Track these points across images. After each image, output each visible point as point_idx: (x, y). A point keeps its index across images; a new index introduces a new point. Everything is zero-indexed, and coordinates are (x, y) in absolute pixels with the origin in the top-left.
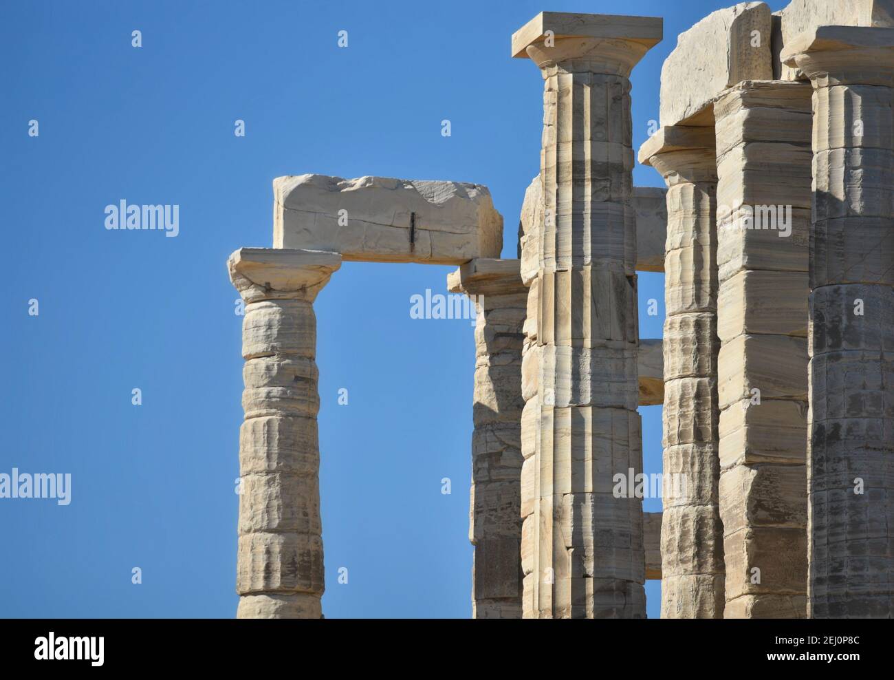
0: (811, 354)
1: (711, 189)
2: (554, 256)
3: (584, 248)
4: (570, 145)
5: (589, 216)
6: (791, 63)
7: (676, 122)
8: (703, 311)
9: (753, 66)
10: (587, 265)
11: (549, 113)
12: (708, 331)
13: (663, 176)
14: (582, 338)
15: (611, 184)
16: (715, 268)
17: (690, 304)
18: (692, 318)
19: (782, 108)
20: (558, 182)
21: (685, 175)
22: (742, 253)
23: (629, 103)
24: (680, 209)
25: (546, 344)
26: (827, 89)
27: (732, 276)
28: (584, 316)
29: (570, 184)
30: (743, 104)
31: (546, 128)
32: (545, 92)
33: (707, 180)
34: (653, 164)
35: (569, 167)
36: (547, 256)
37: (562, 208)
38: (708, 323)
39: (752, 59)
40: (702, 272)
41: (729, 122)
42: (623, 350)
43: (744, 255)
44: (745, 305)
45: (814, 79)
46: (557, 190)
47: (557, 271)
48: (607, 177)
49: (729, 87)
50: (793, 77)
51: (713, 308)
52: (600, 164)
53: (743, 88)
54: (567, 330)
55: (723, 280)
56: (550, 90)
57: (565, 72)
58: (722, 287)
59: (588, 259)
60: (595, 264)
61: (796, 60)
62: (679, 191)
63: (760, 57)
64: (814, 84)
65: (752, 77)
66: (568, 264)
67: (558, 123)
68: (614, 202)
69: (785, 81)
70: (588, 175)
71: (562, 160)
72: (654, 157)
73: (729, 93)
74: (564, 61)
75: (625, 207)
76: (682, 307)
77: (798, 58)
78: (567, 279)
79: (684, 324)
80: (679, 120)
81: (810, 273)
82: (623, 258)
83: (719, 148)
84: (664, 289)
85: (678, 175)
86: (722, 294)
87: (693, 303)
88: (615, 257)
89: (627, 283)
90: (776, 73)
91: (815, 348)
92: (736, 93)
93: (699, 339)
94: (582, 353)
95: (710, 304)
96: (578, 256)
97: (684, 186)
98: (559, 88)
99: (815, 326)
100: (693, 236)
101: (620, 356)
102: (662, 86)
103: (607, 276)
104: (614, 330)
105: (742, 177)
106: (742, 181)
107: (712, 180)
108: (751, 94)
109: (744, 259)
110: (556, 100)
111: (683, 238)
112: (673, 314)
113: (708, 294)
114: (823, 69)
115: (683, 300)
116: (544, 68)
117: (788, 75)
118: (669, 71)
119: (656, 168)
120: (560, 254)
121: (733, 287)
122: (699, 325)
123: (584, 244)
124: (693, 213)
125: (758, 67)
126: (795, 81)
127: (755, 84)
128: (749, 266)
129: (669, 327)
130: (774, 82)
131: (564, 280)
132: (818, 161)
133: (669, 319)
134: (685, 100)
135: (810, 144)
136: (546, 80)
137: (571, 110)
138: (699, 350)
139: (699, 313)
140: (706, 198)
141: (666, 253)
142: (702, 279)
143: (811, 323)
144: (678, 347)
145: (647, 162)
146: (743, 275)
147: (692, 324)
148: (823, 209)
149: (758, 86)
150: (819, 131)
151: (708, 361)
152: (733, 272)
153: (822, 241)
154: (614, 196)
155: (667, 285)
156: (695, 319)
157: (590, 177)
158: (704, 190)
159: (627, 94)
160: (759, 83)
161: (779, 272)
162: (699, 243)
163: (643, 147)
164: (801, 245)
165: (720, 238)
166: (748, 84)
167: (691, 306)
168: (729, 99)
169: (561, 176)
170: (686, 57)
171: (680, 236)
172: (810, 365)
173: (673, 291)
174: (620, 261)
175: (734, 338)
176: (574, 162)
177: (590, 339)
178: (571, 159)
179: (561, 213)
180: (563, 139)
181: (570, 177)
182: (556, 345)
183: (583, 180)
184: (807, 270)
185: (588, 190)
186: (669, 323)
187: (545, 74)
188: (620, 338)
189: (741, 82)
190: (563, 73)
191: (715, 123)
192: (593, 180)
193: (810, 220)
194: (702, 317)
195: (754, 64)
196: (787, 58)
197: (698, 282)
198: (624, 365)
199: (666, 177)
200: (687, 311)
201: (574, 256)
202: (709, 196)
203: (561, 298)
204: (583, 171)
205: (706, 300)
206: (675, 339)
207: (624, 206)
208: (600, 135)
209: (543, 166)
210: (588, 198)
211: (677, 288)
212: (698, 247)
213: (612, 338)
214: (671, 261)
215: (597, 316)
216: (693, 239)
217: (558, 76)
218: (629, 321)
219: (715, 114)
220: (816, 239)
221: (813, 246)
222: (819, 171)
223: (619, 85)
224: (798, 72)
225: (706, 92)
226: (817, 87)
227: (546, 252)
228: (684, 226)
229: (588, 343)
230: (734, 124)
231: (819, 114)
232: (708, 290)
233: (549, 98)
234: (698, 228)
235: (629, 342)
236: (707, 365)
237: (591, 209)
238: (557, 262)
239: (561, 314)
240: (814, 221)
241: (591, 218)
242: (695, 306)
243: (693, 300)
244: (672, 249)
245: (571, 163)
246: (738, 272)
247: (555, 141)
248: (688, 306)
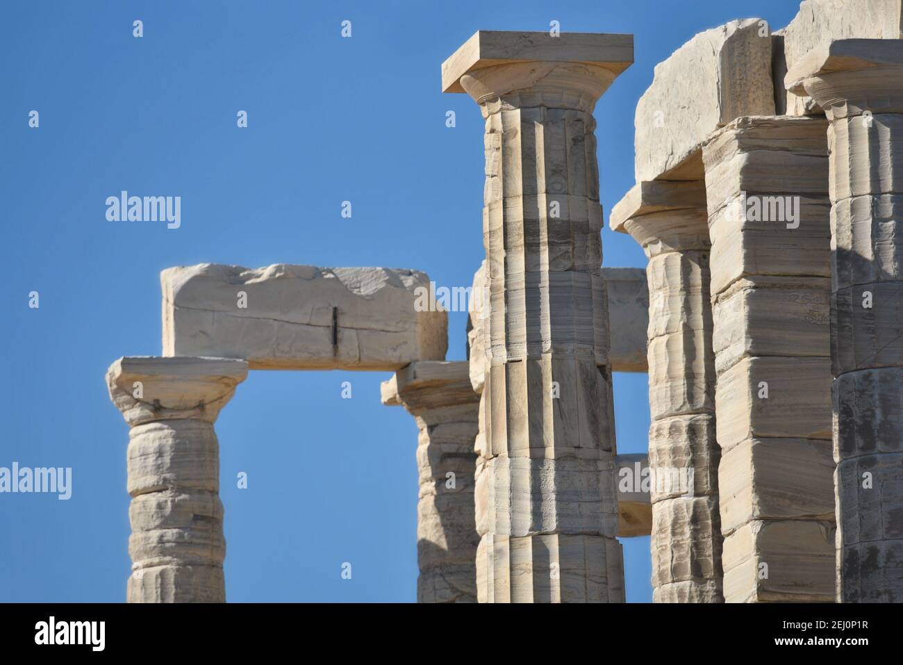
0: (837, 459)
1: (702, 259)
2: (503, 342)
3: (541, 332)
4: (521, 200)
5: (547, 290)
6: (799, 90)
7: (655, 176)
8: (698, 412)
9: (751, 99)
10: (547, 352)
11: (492, 160)
12: (705, 438)
13: (642, 245)
14: (543, 447)
15: (573, 249)
16: (710, 356)
17: (682, 404)
18: (684, 421)
19: (788, 150)
20: (506, 247)
21: (669, 242)
22: (744, 335)
23: (593, 145)
24: (664, 286)
25: (497, 456)
26: (846, 120)
27: (732, 366)
28: (545, 418)
29: (522, 249)
30: (739, 147)
31: (488, 180)
32: (486, 135)
33: (697, 247)
34: (629, 231)
35: (519, 229)
36: (495, 343)
37: (512, 281)
38: (705, 428)
39: (749, 92)
40: (694, 363)
41: (721, 172)
42: (596, 460)
43: (747, 338)
44: (751, 402)
45: (829, 108)
46: (505, 258)
47: (509, 361)
48: (568, 240)
49: (720, 126)
50: (802, 111)
51: (710, 408)
52: (559, 223)
53: (739, 126)
54: (523, 437)
55: (722, 371)
56: (493, 131)
57: (514, 108)
58: (720, 380)
59: (547, 345)
60: (556, 351)
61: (805, 85)
62: (663, 263)
63: (758, 88)
64: (830, 115)
65: (750, 113)
66: (522, 352)
67: (504, 172)
68: (578, 271)
69: (792, 117)
70: (544, 237)
71: (510, 220)
72: (629, 221)
73: (721, 133)
74: (509, 93)
75: (594, 279)
76: (671, 408)
77: (807, 83)
78: (521, 372)
79: (674, 429)
80: (659, 173)
81: (833, 357)
82: (591, 342)
83: (711, 204)
84: (648, 386)
85: (660, 242)
86: (721, 388)
87: (684, 403)
88: (582, 342)
89: (599, 374)
90: (780, 107)
91: (841, 451)
92: (730, 133)
93: (694, 448)
94: (543, 465)
95: (706, 403)
96: (534, 341)
97: (669, 256)
98: (504, 128)
99: (841, 423)
100: (682, 319)
101: (592, 468)
102: (636, 131)
103: (573, 365)
104: (583, 435)
105: (741, 239)
106: (741, 245)
107: (704, 247)
108: (748, 134)
109: (746, 343)
110: (500, 144)
111: (669, 321)
112: (660, 418)
113: (703, 391)
114: (840, 95)
115: (671, 400)
116: (483, 104)
117: (796, 107)
118: (645, 112)
119: (632, 235)
120: (512, 340)
121: (734, 379)
122: (693, 430)
123: (542, 327)
124: (681, 290)
125: (757, 101)
126: (805, 115)
127: (754, 121)
128: (753, 351)
129: (655, 434)
130: (777, 118)
131: (518, 372)
132: (838, 213)
133: (655, 425)
134: (666, 147)
135: (827, 195)
136: (486, 119)
137: (520, 156)
138: (694, 463)
139: (693, 416)
140: (697, 270)
141: (649, 341)
142: (695, 372)
143: (835, 419)
144: (667, 459)
145: (621, 228)
146: (747, 362)
147: (684, 430)
148: (847, 273)
149: (757, 124)
150: (837, 175)
151: (706, 476)
152: (734, 361)
153: (847, 314)
154: (578, 263)
155: (651, 381)
156: (688, 423)
157: (546, 240)
158: (693, 260)
159: (590, 134)
160: (759, 120)
161: (792, 359)
162: (689, 327)
163: (615, 210)
164: (819, 323)
165: (715, 319)
166: (745, 121)
167: (682, 406)
168: (720, 143)
169: (509, 240)
170: (666, 92)
171: (666, 319)
172: (836, 470)
173: (659, 389)
174: (589, 346)
175: (738, 444)
176: (525, 221)
177: (553, 448)
178: (521, 218)
179: (512, 288)
180: (510, 193)
181: (522, 241)
182: (509, 457)
183: (538, 245)
184: (829, 355)
185: (545, 256)
186: (655, 428)
187: (485, 111)
188: (592, 445)
189: (737, 119)
190: (508, 109)
191: (704, 174)
192: (550, 244)
193: (829, 292)
194: (697, 421)
195: (752, 96)
196: (794, 84)
197: (690, 376)
198: (598, 480)
199: (646, 246)
200: (678, 413)
201: (529, 342)
202: (701, 268)
203: (515, 396)
204: (537, 233)
205: (701, 399)
206: (663, 450)
207: (592, 276)
208: (558, 186)
209: (486, 228)
210: (545, 267)
211: (664, 385)
212: (689, 332)
213: (581, 446)
214: (655, 351)
215: (562, 419)
216: (682, 322)
217: (502, 113)
218: (603, 423)
219: (704, 161)
220: (840, 312)
221: (835, 321)
222: (839, 225)
223: (580, 123)
224: (808, 104)
225: (692, 136)
226: (832, 119)
227: (494, 338)
228: (670, 307)
229: (550, 452)
230: (728, 173)
231: (837, 153)
232: (703, 386)
233: (491, 142)
234: (688, 308)
235: (604, 450)
236: (705, 480)
237: (549, 281)
238: (508, 350)
239: (515, 416)
240: (836, 288)
241: (549, 292)
242: (688, 406)
243: (684, 399)
244: (657, 336)
245: (522, 223)
246: (740, 359)
247: (500, 196)
248: (678, 407)
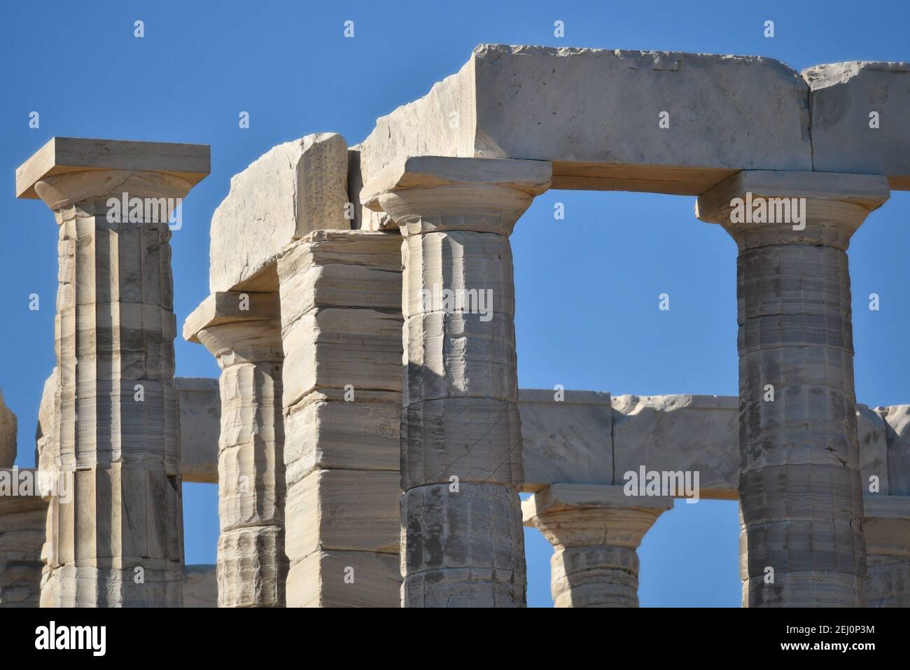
0: (404, 573)
1: (275, 371)
2: (72, 450)
3: (112, 440)
4: (94, 308)
5: (118, 398)
6: (374, 205)
7: (230, 287)
8: (267, 524)
9: (326, 213)
10: (117, 462)
11: (65, 268)
12: (274, 550)
13: (215, 355)
14: (110, 557)
15: (146, 358)
16: (281, 468)
17: (251, 515)
18: (253, 533)
19: (363, 265)
20: (78, 355)
21: (242, 353)
22: (315, 448)
23: (168, 254)
24: (236, 397)
25: (63, 565)
26: (420, 236)
27: (302, 478)
28: (113, 528)
29: (94, 357)
30: (314, 260)
31: (61, 287)
32: (59, 242)
33: (270, 359)
34: (202, 341)
35: (92, 336)
36: (65, 451)
37: (83, 389)
38: (273, 540)
39: (325, 205)
40: (265, 475)
41: (296, 284)
42: (163, 571)
43: (317, 450)
44: (320, 514)
45: (404, 224)
46: (77, 366)
47: (78, 470)
48: (141, 349)
49: (296, 239)
50: (376, 226)
51: (279, 520)
52: (132, 331)
53: (314, 239)
54: (90, 546)
55: (292, 483)
56: (66, 238)
57: (88, 215)
58: (290, 492)
59: (118, 454)
60: (126, 460)
61: (380, 201)
62: (236, 374)
63: (334, 202)
64: (404, 231)
65: (325, 226)
66: (92, 461)
67: (77, 280)
68: (151, 380)
69: (367, 231)
70: (116, 346)
71: (82, 328)
72: (202, 331)
73: (296, 246)
74: (84, 201)
75: (166, 388)
76: (241, 519)
77: (383, 199)
78: (91, 480)
79: (242, 541)
80: (234, 284)
81: (402, 471)
82: (162, 452)
83: (285, 316)
84: (218, 497)
85: (234, 354)
86: (291, 500)
87: (254, 515)
88: (153, 452)
89: (169, 484)
90: (355, 224)
91: (408, 565)
92: (305, 246)
93: (262, 560)
94: (109, 575)
95: (276, 515)
96: (104, 450)
97: (242, 367)
98: (78, 235)
99: (409, 537)
100: (253, 430)
101: (159, 579)
102: (211, 242)
103: (143, 475)
104: (151, 544)
105: (315, 352)
106: (314, 357)
107: (277, 359)
108: (324, 247)
109: (317, 455)
110: (74, 251)
111: (241, 433)
112: (229, 529)
113: (273, 503)
114: (414, 211)
115: (241, 511)
116: (57, 210)
117: (371, 223)
118: (221, 223)
119: (205, 345)
120: (82, 448)
121: (304, 491)
122: (261, 542)
123: (112, 435)
124: (253, 401)
125: (332, 215)
126: (380, 230)
127: (329, 235)
128: (324, 464)
129: (223, 545)
130: (352, 232)
131: (87, 481)
132: (410, 328)
133: (223, 536)
134: (241, 258)
135: (400, 310)
136: (60, 225)
137: (94, 264)
138: (262, 574)
139: (262, 527)
140: (269, 382)
141: (220, 452)
142: (265, 483)
143: (403, 533)
144: (236, 570)
145: (194, 339)
146: (317, 475)
147: (253, 541)
148: (418, 388)
149: (332, 237)
150: (410, 291)
151: (274, 588)
152: (305, 473)
153: (417, 429)
154: (150, 372)
155: (221, 492)
156: (257, 534)
157: (119, 348)
158: (266, 372)
159: (165, 243)
160: (334, 234)
161: (362, 472)
162: (261, 439)
163: (189, 319)
164: (389, 437)
165: (287, 430)
166: (320, 235)
167: (251, 518)
168: (295, 255)
169: (81, 348)
170: (242, 204)
171: (237, 430)
172: (402, 587)
173: (229, 500)
174: (159, 456)
175: (306, 557)
176: (98, 329)
177: (120, 558)
178: (94, 326)
179: (83, 395)
180: (83, 300)
181: (94, 349)
182: (76, 566)
183: (110, 353)
184: (399, 469)
185: (117, 365)
186: (224, 540)
187: (59, 218)
188: (160, 555)
189: (312, 233)
190: (83, 217)
191: (279, 286)
192: (123, 353)
193: (400, 406)
194: (267, 532)
195: (327, 209)
196: (369, 199)
197: (260, 487)
198: (165, 591)
199: (219, 357)
200: (247, 524)
201: (99, 451)
202: (273, 379)
203: (83, 505)
204: (109, 341)
205: (271, 511)
206: (231, 561)
207: (164, 385)
208: (131, 295)
209: (58, 336)
210: (117, 376)
211: (234, 496)
212: (260, 443)
213: (149, 556)
214: (225, 462)
215: (130, 529)
216: (253, 433)
217: (76, 221)
218: (171, 533)
219: (279, 274)
220: (410, 427)
221: (405, 435)
222: (411, 340)
223: (155, 233)
224: (383, 220)
225: (267, 247)
226: (407, 235)
227: (64, 445)
228: (242, 418)
229: (118, 562)
230: (303, 286)
231: (410, 269)
232: (273, 498)
233: (64, 248)
234: (259, 419)
235: (172, 561)
236: (273, 592)
237: (121, 390)
238: (77, 458)
239: (83, 525)
240: (406, 404)
241: (121, 401)
242: (257, 518)
243: (254, 510)
244: (228, 447)
245: (94, 331)
246: (311, 472)
247: (73, 303)
248: (248, 518)
